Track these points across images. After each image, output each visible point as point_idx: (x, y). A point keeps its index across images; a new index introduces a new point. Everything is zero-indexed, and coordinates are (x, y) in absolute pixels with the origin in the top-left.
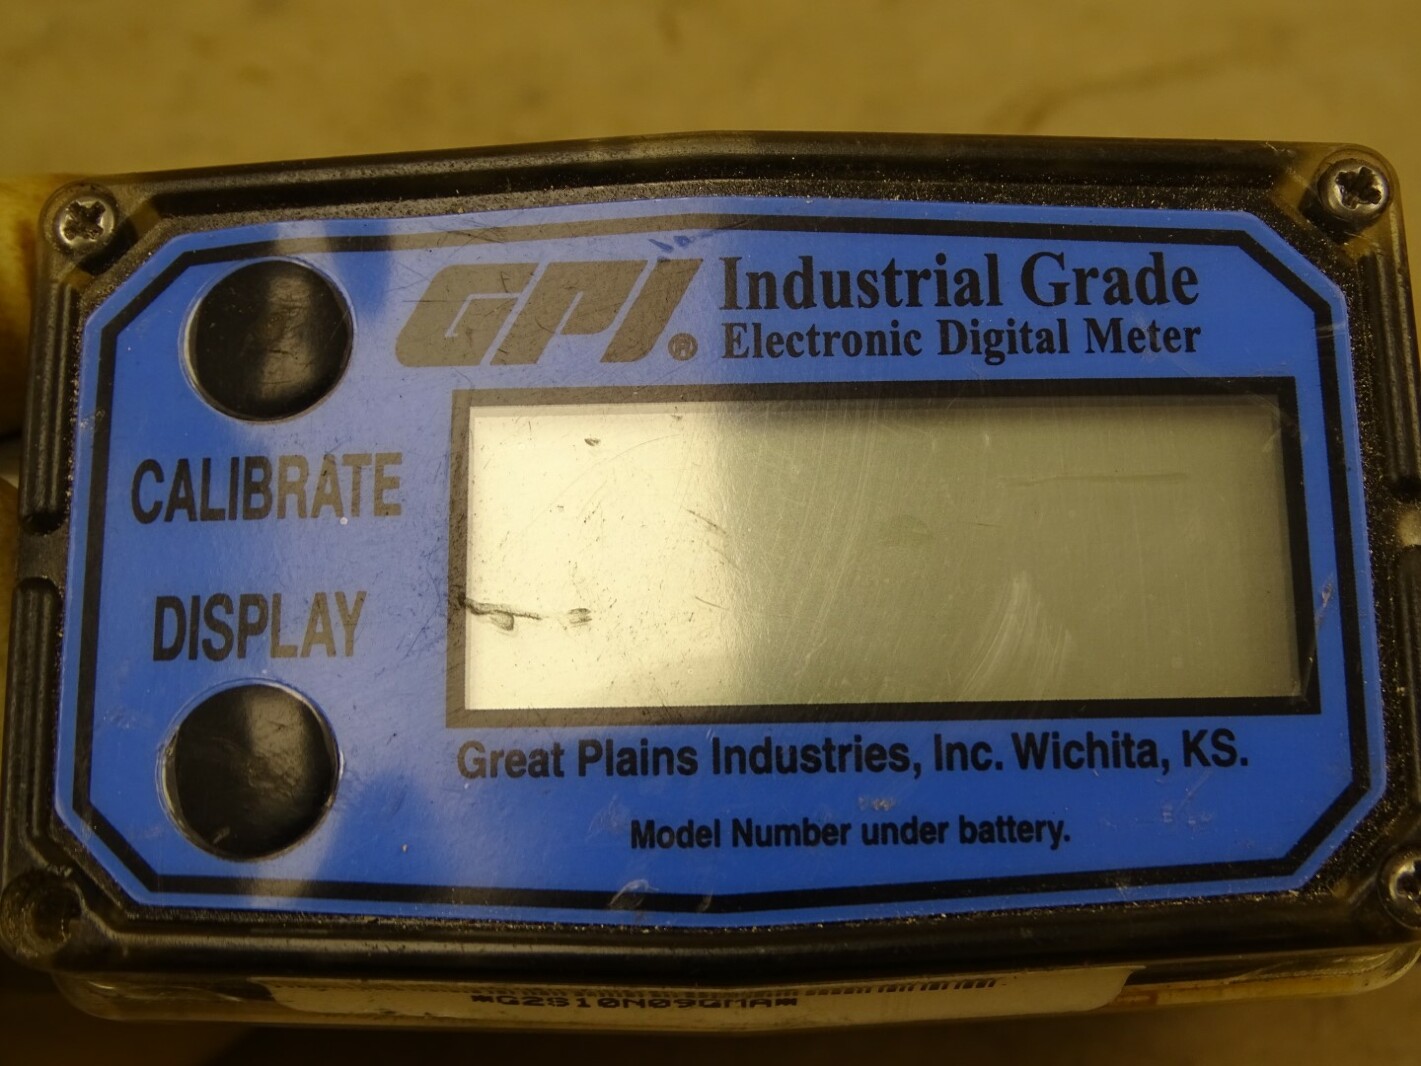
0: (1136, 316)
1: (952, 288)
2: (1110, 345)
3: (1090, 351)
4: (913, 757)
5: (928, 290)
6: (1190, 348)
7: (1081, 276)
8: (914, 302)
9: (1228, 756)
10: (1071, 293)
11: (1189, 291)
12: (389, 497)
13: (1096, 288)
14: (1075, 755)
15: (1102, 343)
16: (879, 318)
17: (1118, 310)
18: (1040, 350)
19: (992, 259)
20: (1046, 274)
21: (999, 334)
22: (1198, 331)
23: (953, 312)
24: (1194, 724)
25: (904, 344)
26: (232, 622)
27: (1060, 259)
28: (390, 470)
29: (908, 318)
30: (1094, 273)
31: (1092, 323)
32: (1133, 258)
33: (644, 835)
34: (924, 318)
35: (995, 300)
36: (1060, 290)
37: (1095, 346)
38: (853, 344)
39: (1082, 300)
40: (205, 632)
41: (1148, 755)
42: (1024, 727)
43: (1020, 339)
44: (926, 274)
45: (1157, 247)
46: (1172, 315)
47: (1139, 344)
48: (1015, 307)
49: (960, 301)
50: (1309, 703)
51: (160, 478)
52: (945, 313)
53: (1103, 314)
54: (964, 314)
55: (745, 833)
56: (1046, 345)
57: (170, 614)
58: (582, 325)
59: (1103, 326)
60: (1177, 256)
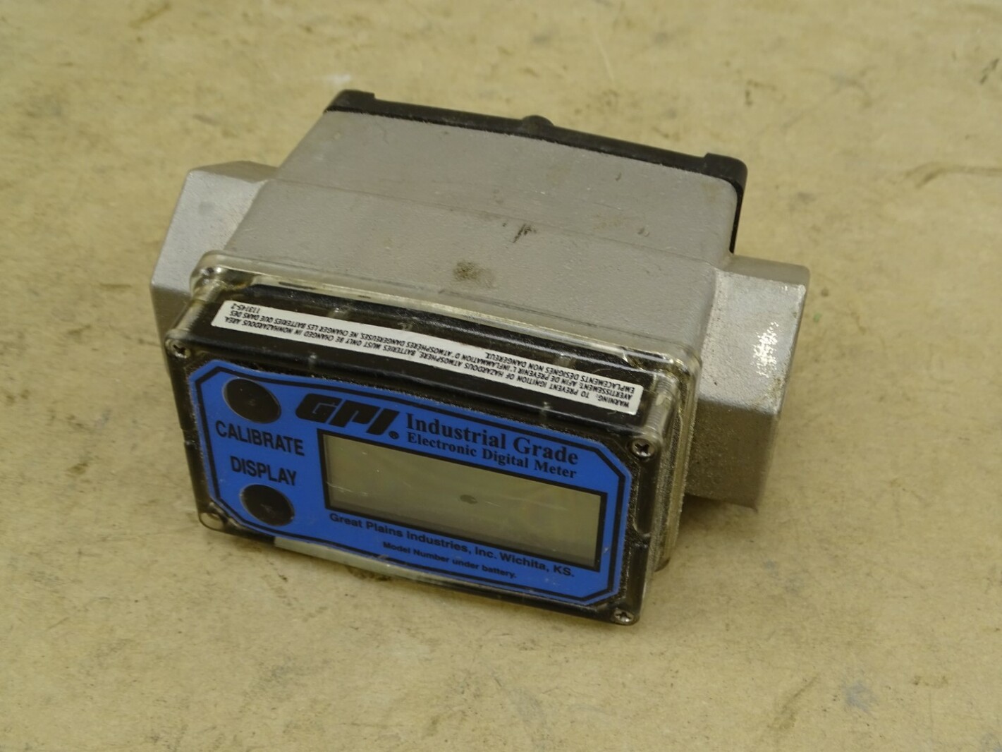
0: (553, 463)
1: (488, 441)
2: (543, 469)
3: (536, 469)
4: (469, 549)
5: (480, 439)
6: (572, 476)
7: (535, 448)
8: (474, 441)
9: (568, 573)
10: (531, 451)
11: (574, 461)
12: (299, 450)
13: (540, 452)
14: (519, 561)
15: (540, 468)
16: (463, 443)
17: (547, 460)
18: (518, 465)
19: (503, 436)
20: (522, 444)
21: (504, 457)
22: (575, 472)
23: (488, 447)
24: (558, 565)
25: (472, 452)
26: (256, 468)
27: (528, 441)
28: (299, 444)
29: (472, 445)
30: (540, 448)
31: (537, 462)
32: (556, 447)
33: (387, 545)
34: (478, 446)
35: (503, 447)
36: (527, 450)
37: (538, 468)
38: (452, 448)
39: (535, 454)
40: (247, 468)
41: (543, 567)
42: (504, 552)
43: (511, 460)
44: (479, 435)
45: (564, 446)
46: (566, 466)
47: (553, 471)
48: (510, 450)
49: (491, 444)
50: (597, 568)
51: (224, 426)
52: (485, 447)
53: (542, 460)
54: (493, 449)
55: (417, 552)
56: (520, 463)
57: (236, 461)
58: (360, 420)
59: (541, 463)
60: (570, 450)
